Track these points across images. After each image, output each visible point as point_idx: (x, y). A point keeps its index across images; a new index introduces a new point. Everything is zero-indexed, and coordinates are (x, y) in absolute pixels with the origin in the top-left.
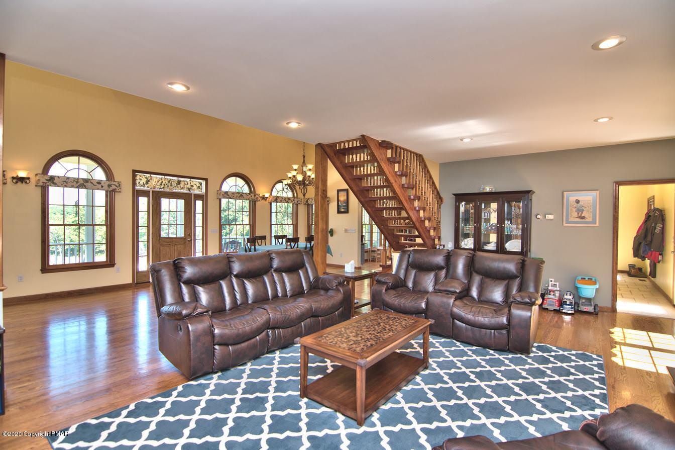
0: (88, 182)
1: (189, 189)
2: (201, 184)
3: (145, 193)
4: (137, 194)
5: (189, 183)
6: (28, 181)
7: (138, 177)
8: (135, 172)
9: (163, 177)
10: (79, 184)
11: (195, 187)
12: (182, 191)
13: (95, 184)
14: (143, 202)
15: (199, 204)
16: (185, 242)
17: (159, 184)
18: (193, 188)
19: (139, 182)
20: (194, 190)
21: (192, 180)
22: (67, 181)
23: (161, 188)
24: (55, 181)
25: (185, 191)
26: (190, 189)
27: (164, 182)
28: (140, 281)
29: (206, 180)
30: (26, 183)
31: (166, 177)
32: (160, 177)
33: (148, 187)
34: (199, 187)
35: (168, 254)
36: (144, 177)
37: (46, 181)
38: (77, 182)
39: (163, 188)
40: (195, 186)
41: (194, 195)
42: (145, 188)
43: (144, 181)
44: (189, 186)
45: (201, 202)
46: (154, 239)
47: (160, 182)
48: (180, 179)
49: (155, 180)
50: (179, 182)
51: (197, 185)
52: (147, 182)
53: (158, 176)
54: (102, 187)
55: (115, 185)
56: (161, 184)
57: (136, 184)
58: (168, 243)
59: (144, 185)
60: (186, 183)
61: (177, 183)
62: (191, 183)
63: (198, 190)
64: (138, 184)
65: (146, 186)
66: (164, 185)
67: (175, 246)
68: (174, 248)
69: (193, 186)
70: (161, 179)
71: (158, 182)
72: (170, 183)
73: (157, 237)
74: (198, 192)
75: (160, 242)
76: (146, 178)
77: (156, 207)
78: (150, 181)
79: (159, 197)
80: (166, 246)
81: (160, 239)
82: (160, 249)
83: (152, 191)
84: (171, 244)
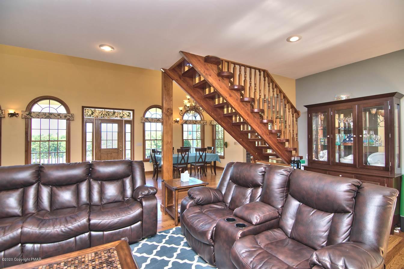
0: (52, 115)
1: (121, 117)
2: (130, 113)
3: (90, 121)
4: (85, 121)
5: (121, 113)
6: (17, 116)
7: (86, 111)
8: (83, 108)
9: (104, 110)
10: (46, 116)
11: (125, 116)
12: (116, 118)
13: (56, 116)
14: (89, 126)
15: (128, 127)
16: (118, 152)
17: (100, 114)
18: (124, 116)
19: (87, 114)
20: (125, 118)
21: (124, 111)
22: (39, 114)
23: (101, 117)
24: (31, 115)
25: (119, 118)
26: (122, 117)
27: (104, 113)
29: (133, 111)
30: (16, 116)
31: (106, 110)
32: (101, 110)
33: (93, 117)
34: (128, 115)
36: (90, 110)
37: (26, 115)
38: (45, 115)
39: (103, 117)
40: (125, 114)
41: (125, 121)
42: (91, 117)
43: (90, 113)
44: (121, 115)
45: (130, 125)
46: (96, 150)
47: (101, 113)
48: (115, 111)
49: (97, 112)
50: (114, 113)
51: (127, 114)
52: (92, 114)
53: (100, 110)
54: (61, 117)
56: (102, 115)
57: (85, 115)
58: (106, 152)
59: (90, 116)
60: (119, 113)
61: (113, 113)
62: (122, 113)
63: (127, 117)
64: (86, 115)
65: (92, 116)
66: (104, 115)
67: (111, 154)
68: (111, 156)
69: (124, 115)
70: (102, 111)
71: (100, 113)
72: (108, 113)
73: (99, 148)
74: (127, 119)
75: (101, 152)
76: (92, 111)
77: (98, 129)
78: (94, 113)
79: (100, 122)
80: (105, 154)
81: (100, 150)
82: (101, 156)
83: (95, 119)
84: (108, 153)
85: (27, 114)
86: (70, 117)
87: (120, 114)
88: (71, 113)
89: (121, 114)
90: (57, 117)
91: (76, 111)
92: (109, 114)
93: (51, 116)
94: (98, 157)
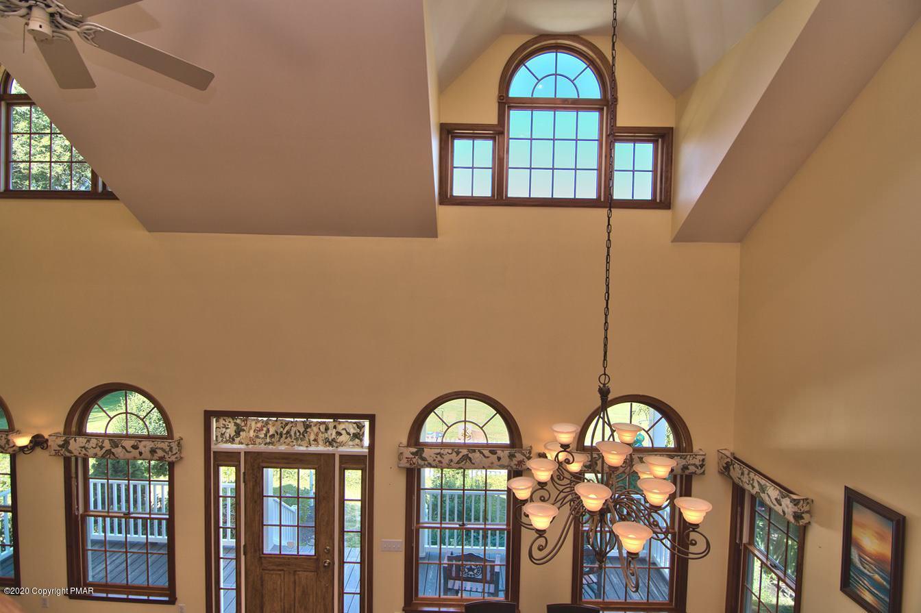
1: (331, 443)
2: (360, 428)
3: (230, 458)
4: (214, 461)
5: (331, 426)
6: (45, 446)
7: (214, 425)
8: (209, 415)
9: (272, 419)
10: (104, 450)
11: (344, 437)
12: (313, 449)
13: (130, 448)
14: (227, 477)
15: (353, 478)
16: (318, 568)
17: (262, 435)
18: (340, 439)
19: (222, 435)
20: (342, 444)
21: (339, 420)
22: (87, 446)
23: (264, 445)
25: (321, 448)
26: (334, 440)
27: (272, 431)
29: (372, 418)
30: (43, 448)
31: (279, 419)
32: (265, 419)
33: (241, 443)
34: (354, 436)
35: (279, 590)
36: (231, 421)
37: (58, 448)
38: (102, 448)
39: (271, 443)
40: (344, 433)
41: (342, 456)
42: (234, 446)
43: (231, 430)
44: (331, 435)
45: (358, 473)
46: (249, 555)
47: (265, 429)
48: (309, 421)
49: (253, 427)
50: (307, 426)
51: (352, 432)
52: (238, 433)
53: (259, 419)
54: (141, 454)
55: (162, 449)
56: (266, 435)
57: (217, 437)
58: (278, 565)
59: (232, 440)
60: (323, 428)
61: (302, 430)
62: (335, 427)
63: (351, 443)
64: (220, 439)
65: (237, 440)
66: (272, 436)
67: (294, 575)
68: (292, 579)
69: (339, 434)
70: (267, 423)
71: (261, 430)
72: (286, 431)
73: (255, 551)
74: (351, 449)
75: (262, 564)
76: (236, 424)
77: (253, 486)
78: (244, 430)
79: (259, 465)
80: (275, 572)
81: (261, 558)
82: (261, 578)
83: (245, 452)
84: (285, 569)
85: (59, 446)
86: (166, 452)
87: (327, 429)
88: (176, 436)
89: (329, 432)
90: (130, 452)
91: (190, 433)
92: (288, 432)
93: (116, 449)
94: (253, 582)
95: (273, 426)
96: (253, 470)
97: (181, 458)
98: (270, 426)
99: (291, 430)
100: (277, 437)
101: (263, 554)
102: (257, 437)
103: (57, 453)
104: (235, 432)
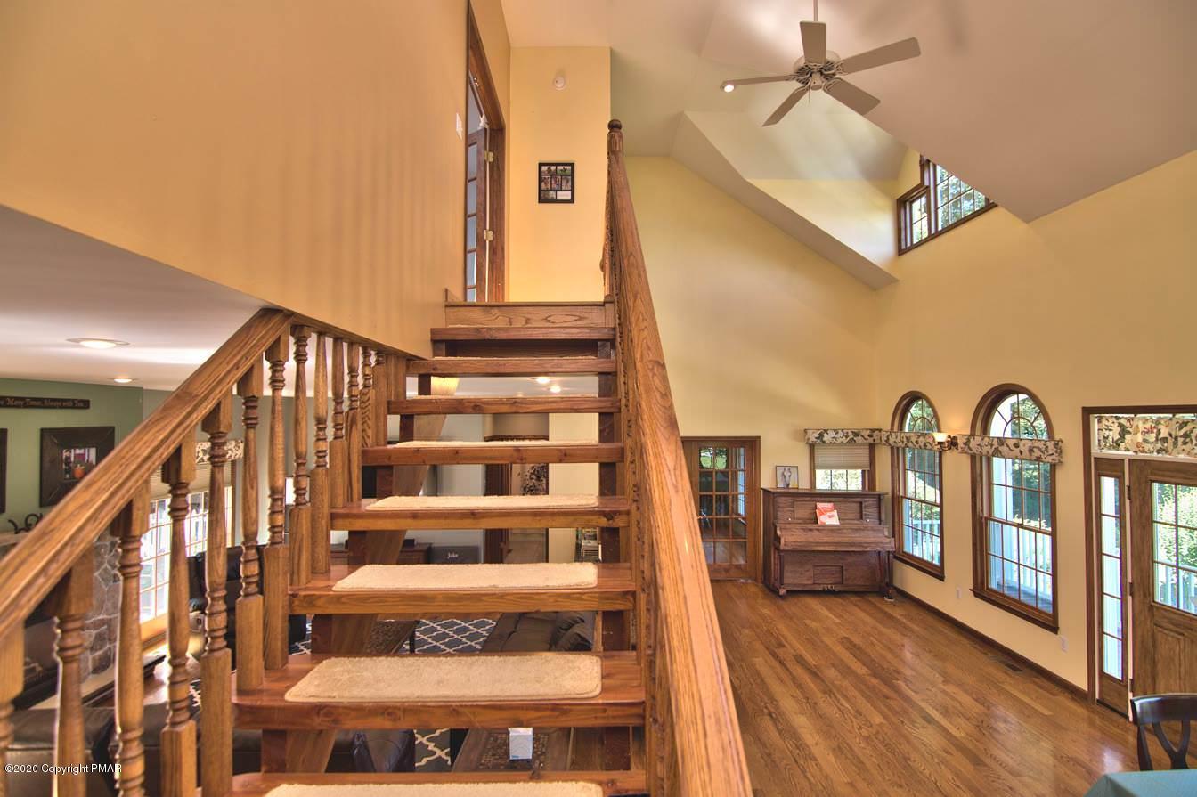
3: (1112, 467)
4: (1097, 468)
7: (1095, 425)
8: (1088, 412)
9: (1166, 416)
10: (994, 448)
14: (1108, 485)
17: (1151, 438)
19: (1106, 438)
22: (981, 444)
23: (1156, 452)
27: (1164, 433)
28: (1108, 699)
30: (957, 447)
31: (1176, 416)
32: (1155, 416)
33: (1127, 450)
35: (1177, 662)
36: (1114, 420)
38: (992, 445)
43: (1115, 432)
46: (1137, 601)
47: (1155, 430)
49: (1141, 427)
52: (1122, 436)
53: (1150, 415)
55: (1038, 448)
56: (1157, 439)
57: (1099, 440)
58: (1176, 625)
59: (1116, 445)
64: (1103, 444)
65: (1122, 445)
66: (1165, 440)
70: (1158, 422)
71: (1151, 431)
72: (1181, 433)
73: (1145, 595)
75: (1153, 616)
76: (1120, 425)
77: (1141, 506)
78: (1129, 433)
79: (1146, 478)
80: (1172, 634)
81: (1152, 606)
82: (1153, 635)
83: (1130, 460)
84: (1186, 634)
86: (1042, 452)
88: (1057, 437)
90: (1013, 451)
91: (1069, 433)
92: (1186, 435)
93: (1002, 447)
94: (1143, 636)
95: (1167, 426)
96: (1140, 484)
97: (1060, 462)
98: (1160, 427)
99: (1192, 432)
100: (1171, 441)
101: (1154, 601)
102: (1145, 441)
103: (963, 452)
104: (1120, 435)
